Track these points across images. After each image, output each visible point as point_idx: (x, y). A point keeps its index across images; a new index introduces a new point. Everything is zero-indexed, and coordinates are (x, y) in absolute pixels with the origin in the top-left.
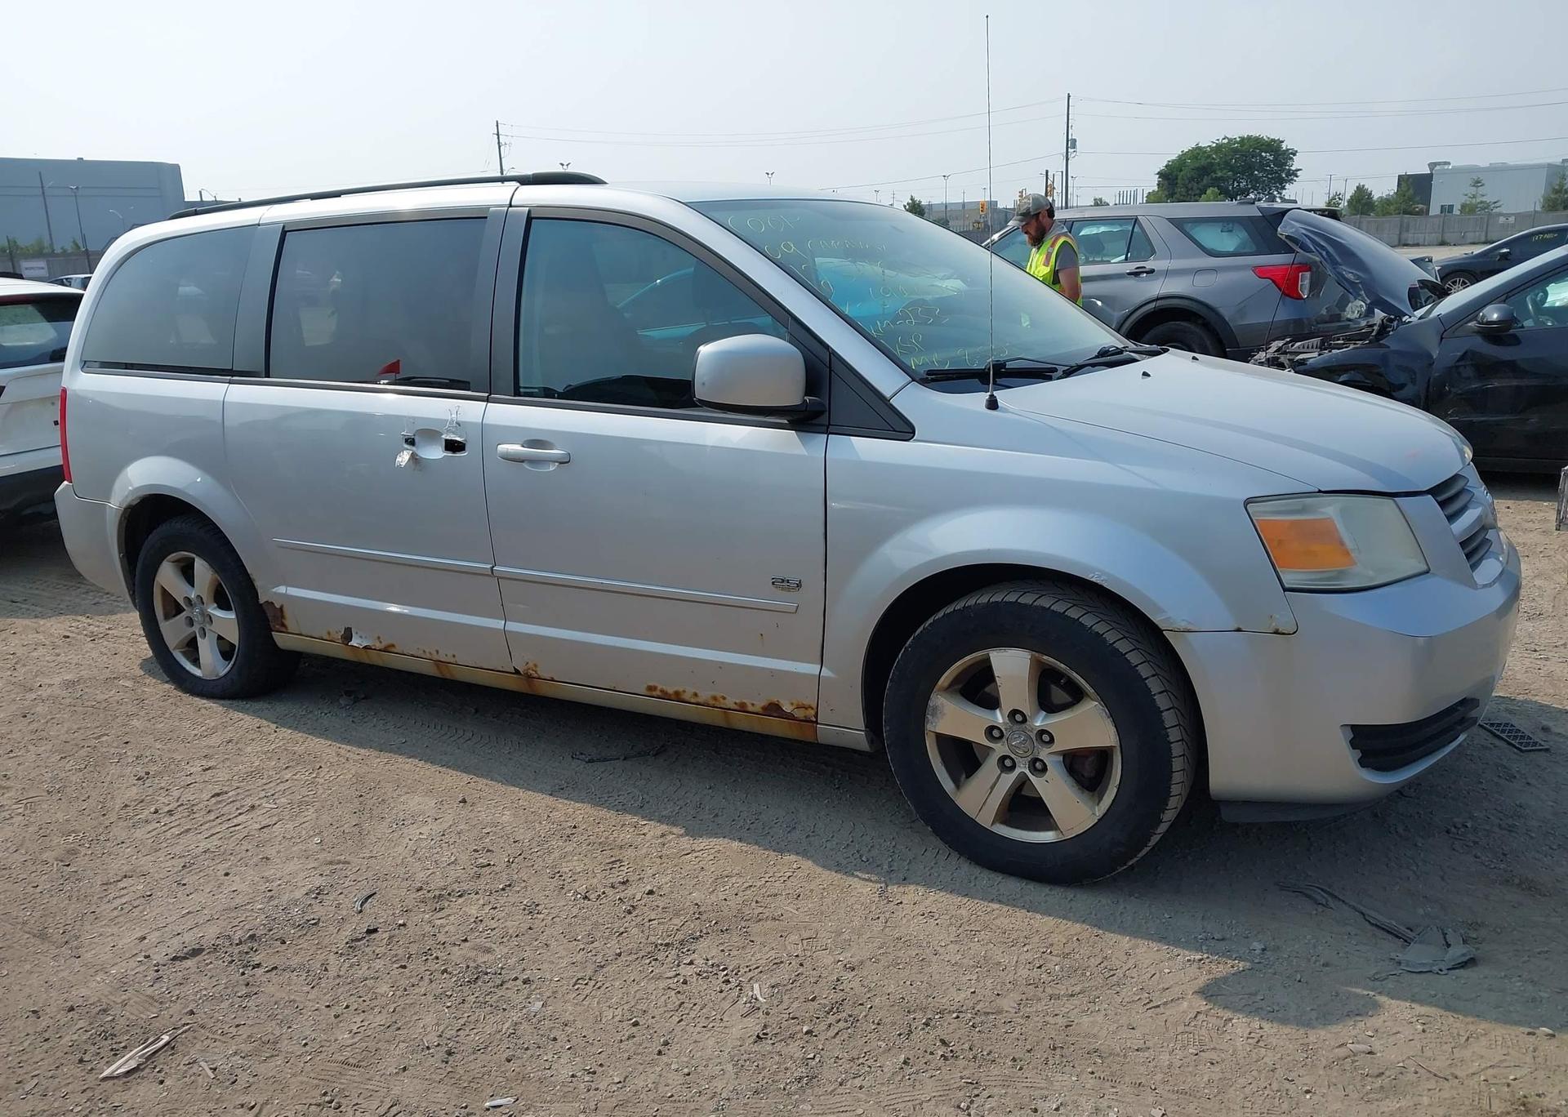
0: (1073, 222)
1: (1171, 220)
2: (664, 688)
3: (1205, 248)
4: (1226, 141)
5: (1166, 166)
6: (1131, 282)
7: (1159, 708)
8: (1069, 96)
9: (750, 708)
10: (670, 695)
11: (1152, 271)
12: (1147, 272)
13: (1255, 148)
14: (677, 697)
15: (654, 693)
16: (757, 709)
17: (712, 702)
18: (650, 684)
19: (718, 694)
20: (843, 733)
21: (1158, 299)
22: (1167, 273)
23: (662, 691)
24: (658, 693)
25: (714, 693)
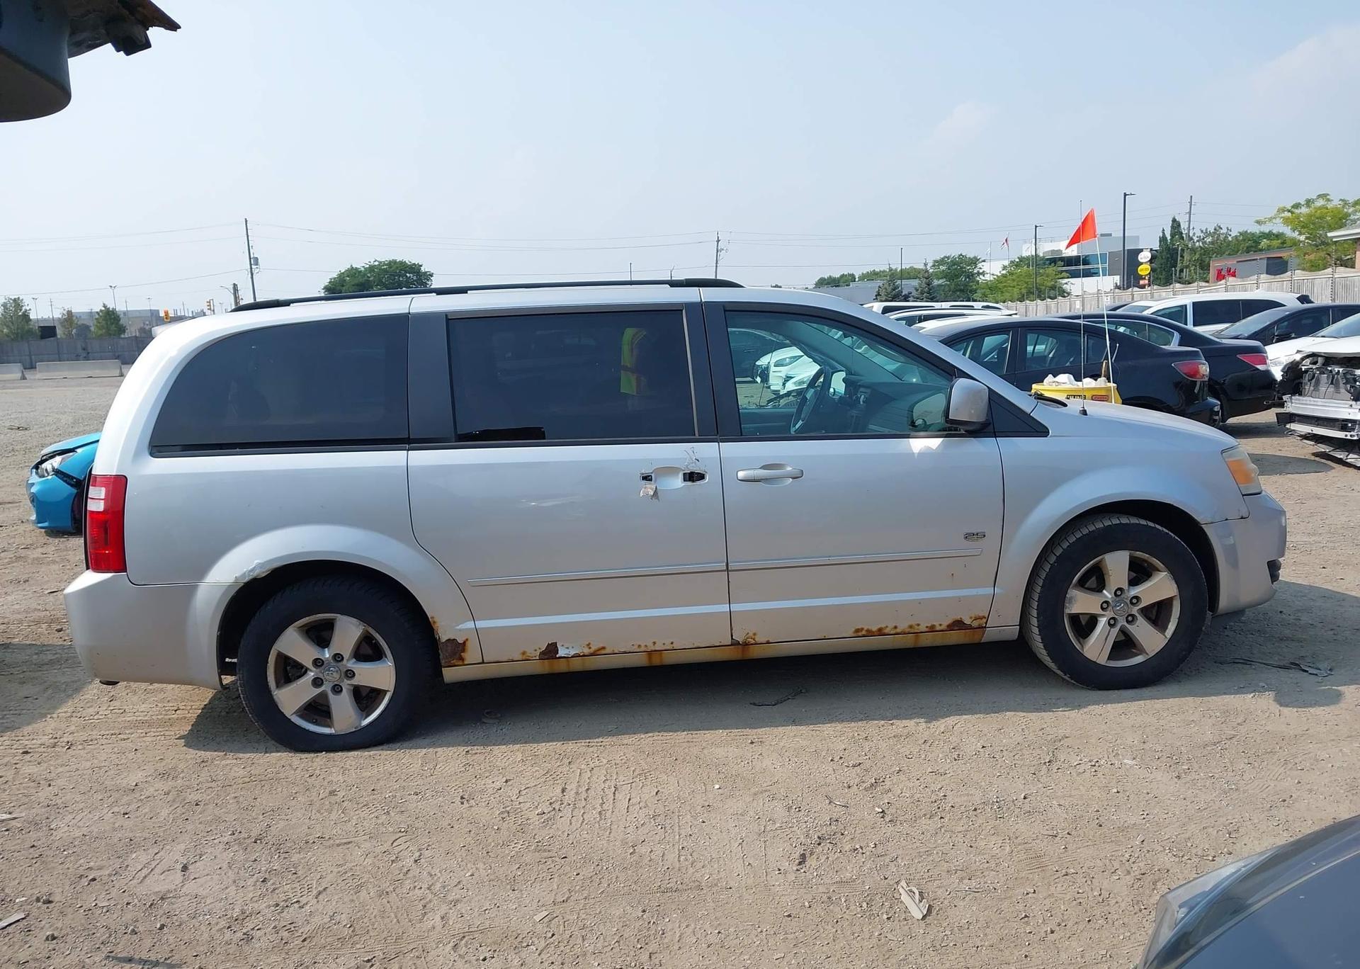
2: (870, 628)
4: (377, 263)
5: (330, 282)
8: (246, 221)
9: (938, 628)
10: (873, 632)
13: (401, 270)
14: (880, 632)
15: (860, 634)
16: (943, 627)
17: (907, 630)
18: (857, 627)
19: (913, 623)
20: (1004, 630)
23: (868, 631)
24: (864, 633)
25: (910, 623)
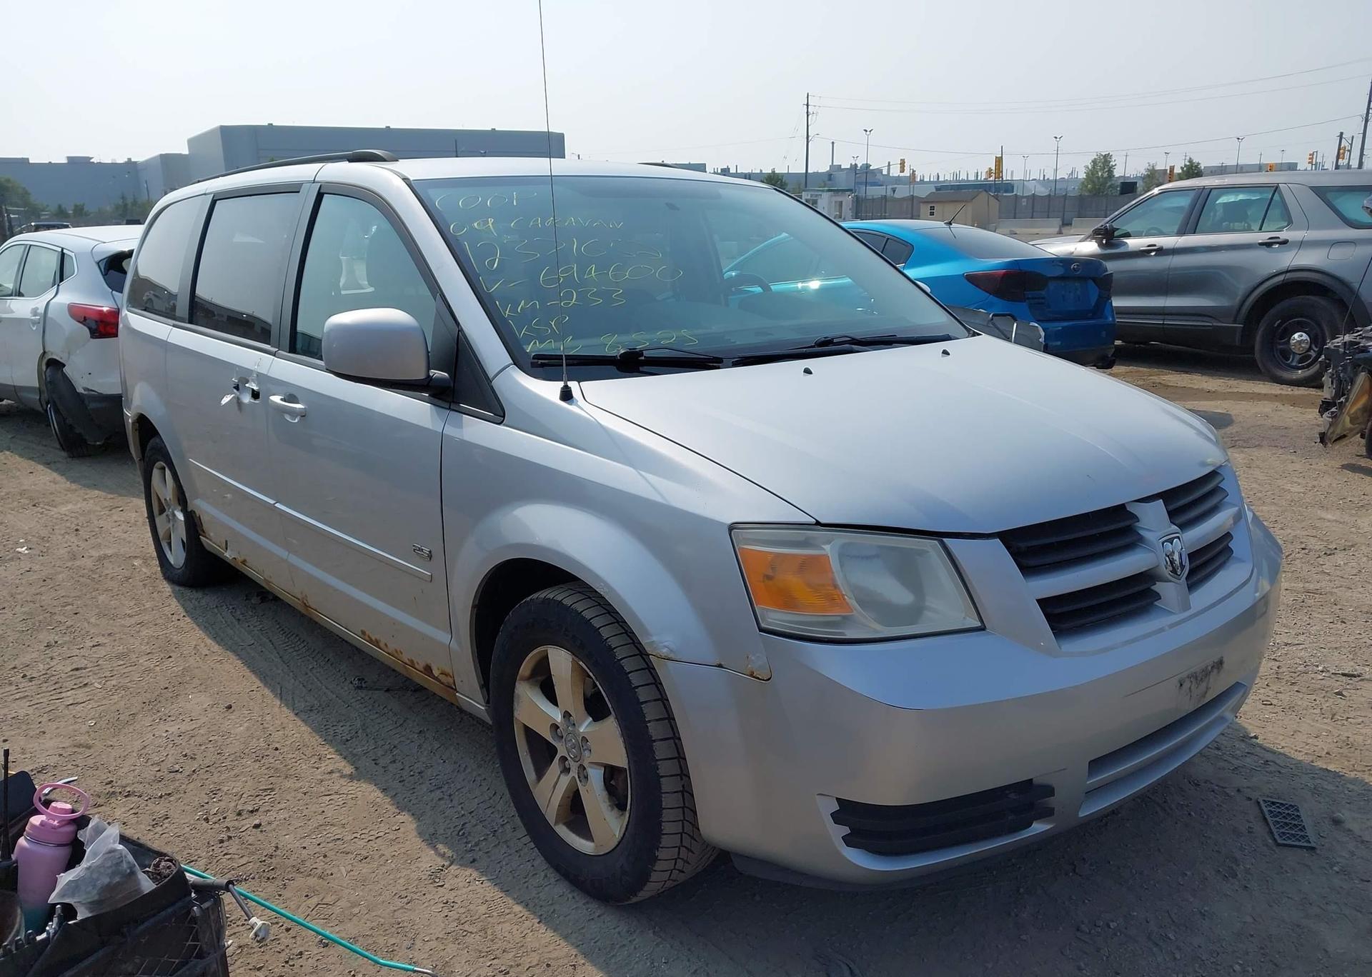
0: (1212, 189)
1: (1313, 188)
3: (1346, 219)
6: (1263, 253)
7: (651, 737)
9: (417, 666)
10: (373, 640)
11: (1285, 242)
12: (1280, 243)
14: (377, 643)
16: (421, 668)
17: (395, 654)
19: (397, 648)
20: (473, 705)
21: (1288, 271)
22: (1302, 244)
23: (369, 636)
24: (366, 636)
